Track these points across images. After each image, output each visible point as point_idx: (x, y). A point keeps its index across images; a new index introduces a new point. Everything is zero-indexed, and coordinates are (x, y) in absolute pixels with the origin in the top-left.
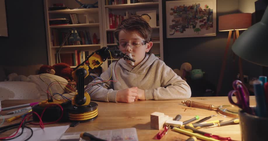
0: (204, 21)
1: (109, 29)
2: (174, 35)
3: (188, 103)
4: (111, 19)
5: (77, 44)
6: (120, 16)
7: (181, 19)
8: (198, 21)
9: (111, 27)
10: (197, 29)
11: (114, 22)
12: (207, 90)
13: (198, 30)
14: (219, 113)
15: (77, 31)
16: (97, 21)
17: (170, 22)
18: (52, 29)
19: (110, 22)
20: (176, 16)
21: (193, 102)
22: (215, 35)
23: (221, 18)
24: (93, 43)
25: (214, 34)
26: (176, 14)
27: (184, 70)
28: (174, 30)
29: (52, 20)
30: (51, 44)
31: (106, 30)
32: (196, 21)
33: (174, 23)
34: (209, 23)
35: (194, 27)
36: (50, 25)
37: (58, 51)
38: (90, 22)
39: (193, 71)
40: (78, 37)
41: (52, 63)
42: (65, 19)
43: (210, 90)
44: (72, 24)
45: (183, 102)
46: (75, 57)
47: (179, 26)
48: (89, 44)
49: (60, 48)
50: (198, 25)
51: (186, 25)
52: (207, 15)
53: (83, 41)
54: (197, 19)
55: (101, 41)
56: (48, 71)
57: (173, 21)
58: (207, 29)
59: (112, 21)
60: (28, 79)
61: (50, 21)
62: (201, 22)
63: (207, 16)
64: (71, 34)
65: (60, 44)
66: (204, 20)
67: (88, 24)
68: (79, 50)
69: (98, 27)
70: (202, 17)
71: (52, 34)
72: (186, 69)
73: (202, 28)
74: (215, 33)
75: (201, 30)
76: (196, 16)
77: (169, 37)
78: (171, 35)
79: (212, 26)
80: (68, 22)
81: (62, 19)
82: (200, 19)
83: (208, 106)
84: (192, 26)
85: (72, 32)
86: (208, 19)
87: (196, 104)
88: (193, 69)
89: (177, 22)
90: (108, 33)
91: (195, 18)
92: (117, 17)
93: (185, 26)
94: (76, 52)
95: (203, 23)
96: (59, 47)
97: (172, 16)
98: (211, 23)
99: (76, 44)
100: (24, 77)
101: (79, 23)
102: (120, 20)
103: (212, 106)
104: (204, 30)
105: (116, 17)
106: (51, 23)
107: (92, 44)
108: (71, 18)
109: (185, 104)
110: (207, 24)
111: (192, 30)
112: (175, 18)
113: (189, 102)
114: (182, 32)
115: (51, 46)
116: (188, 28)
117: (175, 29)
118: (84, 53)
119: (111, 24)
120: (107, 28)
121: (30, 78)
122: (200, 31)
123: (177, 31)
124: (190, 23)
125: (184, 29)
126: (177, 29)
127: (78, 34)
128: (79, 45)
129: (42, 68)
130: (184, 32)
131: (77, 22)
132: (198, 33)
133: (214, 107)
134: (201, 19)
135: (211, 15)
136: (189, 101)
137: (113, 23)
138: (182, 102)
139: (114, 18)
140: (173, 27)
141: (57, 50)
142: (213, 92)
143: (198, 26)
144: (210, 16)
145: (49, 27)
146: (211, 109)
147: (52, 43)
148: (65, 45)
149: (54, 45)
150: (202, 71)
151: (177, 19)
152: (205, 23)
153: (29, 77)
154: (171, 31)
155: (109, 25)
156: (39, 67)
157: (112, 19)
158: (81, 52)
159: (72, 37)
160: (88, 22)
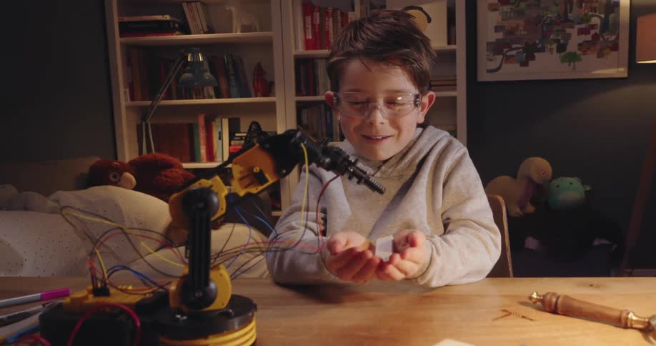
0: (593, 32)
1: (301, 50)
2: (500, 71)
3: (550, 301)
4: (309, 19)
5: (206, 94)
6: (335, 10)
7: (521, 22)
8: (573, 31)
9: (308, 45)
10: (570, 53)
11: (317, 30)
12: (596, 243)
13: (572, 58)
14: (651, 339)
15: (203, 56)
16: (266, 26)
17: (488, 33)
18: (127, 48)
19: (305, 28)
20: (507, 12)
21: (566, 297)
22: (626, 75)
23: (643, 22)
24: (253, 92)
25: (621, 72)
26: (506, 8)
27: (530, 180)
28: (499, 58)
29: (126, 19)
30: (125, 93)
31: (294, 52)
32: (568, 30)
33: (500, 35)
34: (606, 37)
35: (561, 48)
36: (121, 35)
37: (144, 118)
38: (244, 29)
39: (555, 182)
40: (208, 75)
41: (128, 152)
42: (167, 17)
43: (607, 242)
44: (188, 32)
45: (535, 296)
46: (198, 135)
47: (514, 46)
48: (241, 97)
49: (152, 106)
50: (575, 40)
51: (537, 42)
52: (601, 13)
53: (224, 87)
54: (570, 23)
55: (278, 88)
56: (115, 177)
57: (497, 29)
58: (600, 55)
59: (313, 26)
60: (50, 203)
61: (121, 24)
62: (581, 32)
63: (603, 16)
64: (187, 63)
65: (152, 95)
66: (593, 27)
67: (237, 34)
68: (212, 114)
69: (267, 45)
70: (586, 19)
71: (128, 62)
72: (535, 177)
73: (585, 53)
74: (622, 69)
75: (582, 57)
76: (570, 15)
77: (483, 76)
78: (489, 71)
79: (615, 47)
80: (177, 25)
81: (159, 17)
82: (579, 24)
83: (616, 314)
84: (554, 46)
85: (189, 59)
86: (605, 26)
87: (576, 304)
88: (555, 176)
89: (511, 32)
90: (300, 62)
91: (565, 20)
92: (327, 13)
93: (535, 44)
94: (201, 121)
95: (589, 38)
96: (149, 103)
97: (497, 12)
98: (613, 38)
99: (200, 94)
100: (36, 197)
101: (211, 31)
102: (335, 21)
103: (628, 314)
104: (591, 57)
105: (324, 13)
106: (125, 29)
107: (250, 96)
108: (188, 16)
109: (539, 304)
110: (601, 39)
111: (556, 56)
112: (503, 20)
113: (554, 300)
114: (524, 64)
115: (123, 99)
116: (542, 50)
117: (504, 55)
118: (226, 122)
119: (310, 37)
120: (296, 48)
121: (57, 201)
122: (579, 60)
123: (508, 59)
124: (549, 36)
125: (529, 54)
126: (509, 53)
127: (206, 66)
128: (211, 98)
129: (94, 169)
130: (531, 63)
131: (206, 29)
132: (574, 68)
133: (634, 318)
134: (583, 26)
135: (612, 12)
136: (554, 294)
137: (314, 33)
138: (531, 298)
139: (317, 15)
140: (497, 48)
141: (143, 113)
142: (614, 248)
143: (572, 47)
144: (612, 16)
145: (118, 40)
146: (626, 324)
147: (128, 90)
148: (169, 97)
149: (133, 99)
150: (583, 184)
151: (509, 24)
152: (596, 37)
153: (54, 196)
154: (491, 60)
155: (303, 37)
156: (86, 164)
157: (312, 21)
158: (218, 120)
159: (187, 75)
160: (239, 30)
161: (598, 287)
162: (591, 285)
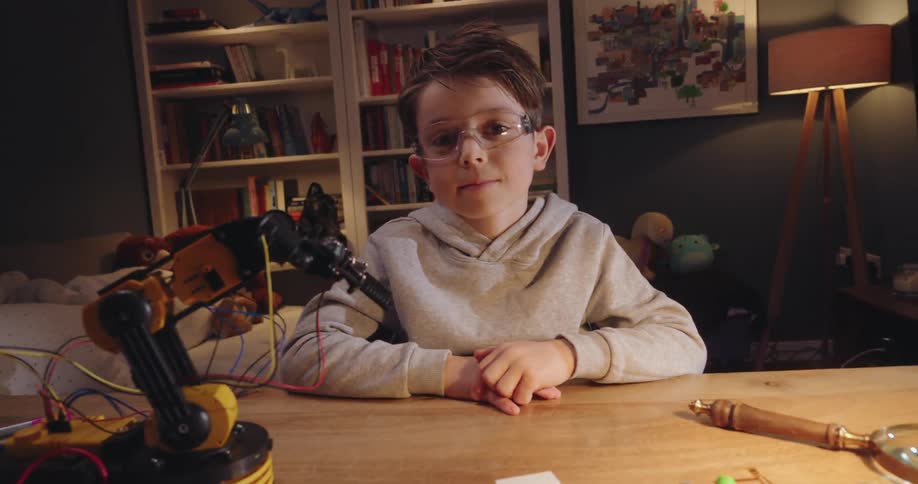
0: (714, 61)
1: (367, 96)
2: (601, 114)
3: (722, 412)
4: (374, 59)
5: (256, 153)
6: (406, 47)
7: (628, 53)
8: (690, 61)
9: (376, 89)
10: (686, 87)
11: (385, 72)
12: (732, 312)
13: (690, 93)
14: (876, 464)
15: (251, 107)
16: (325, 69)
17: (589, 67)
18: (161, 102)
19: (371, 71)
20: (610, 43)
21: (744, 406)
22: (755, 110)
23: (777, 48)
24: (312, 149)
25: (749, 106)
26: (610, 37)
27: (647, 240)
28: (603, 96)
29: (159, 68)
30: (160, 155)
31: (359, 99)
32: (684, 60)
33: (603, 69)
34: (730, 66)
35: (677, 81)
36: (154, 86)
37: (183, 184)
38: (298, 74)
39: (677, 242)
40: (257, 130)
41: (166, 225)
42: (207, 64)
43: (743, 311)
44: (233, 80)
45: (698, 405)
46: (248, 202)
47: (621, 81)
48: (298, 154)
49: (190, 170)
50: (692, 73)
51: (648, 75)
52: (722, 38)
53: (276, 144)
54: (688, 52)
55: (341, 143)
56: (148, 256)
57: (600, 62)
58: (724, 87)
59: (380, 67)
60: (68, 292)
61: (153, 75)
62: (700, 61)
63: (725, 41)
64: (232, 117)
65: (192, 159)
66: (714, 54)
67: (290, 80)
68: (263, 176)
69: (327, 92)
70: (704, 45)
71: (163, 118)
72: (653, 235)
73: (705, 86)
74: (750, 104)
75: (702, 91)
76: (686, 41)
77: (585, 118)
78: (592, 112)
79: (741, 77)
80: (219, 73)
81: (198, 64)
82: (697, 51)
84: (669, 79)
85: (234, 112)
86: (729, 52)
87: (761, 417)
89: (616, 65)
90: (365, 109)
91: (679, 48)
92: (396, 52)
93: (647, 78)
94: (251, 185)
95: (709, 68)
96: (188, 166)
97: (598, 42)
98: (739, 66)
99: (250, 154)
100: (50, 286)
101: (259, 77)
102: (406, 61)
104: (714, 90)
105: (393, 52)
106: (158, 80)
107: (307, 152)
108: (231, 60)
109: (705, 416)
110: (724, 68)
111: (672, 91)
112: (606, 50)
113: (727, 410)
114: (634, 101)
115: (158, 163)
116: (654, 84)
117: (609, 92)
118: (280, 186)
119: (377, 80)
120: (361, 93)
121: (76, 289)
122: (700, 94)
123: (613, 97)
124: (661, 68)
125: (639, 89)
126: (616, 90)
127: (255, 120)
128: (261, 156)
129: (123, 247)
130: (642, 100)
131: (253, 76)
132: (693, 105)
133: (849, 436)
134: (702, 54)
135: (737, 36)
136: (726, 402)
137: (382, 76)
138: (692, 407)
139: (384, 54)
140: (600, 84)
141: (182, 179)
142: (753, 317)
143: (690, 79)
144: (736, 41)
145: (150, 94)
146: (836, 443)
147: (163, 152)
148: (212, 157)
149: (169, 161)
151: (613, 56)
152: (718, 67)
153: (72, 283)
154: (593, 99)
155: (369, 79)
156: (114, 241)
157: (379, 61)
158: (271, 183)
159: (231, 131)
160: (292, 74)
161: (777, 385)
162: (767, 384)
